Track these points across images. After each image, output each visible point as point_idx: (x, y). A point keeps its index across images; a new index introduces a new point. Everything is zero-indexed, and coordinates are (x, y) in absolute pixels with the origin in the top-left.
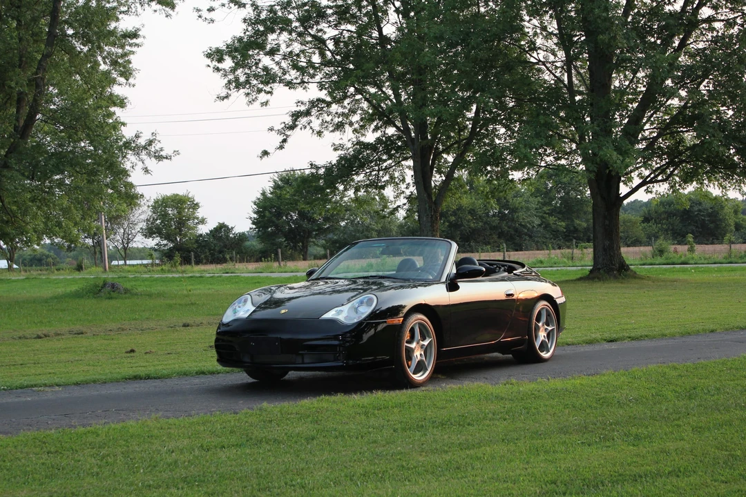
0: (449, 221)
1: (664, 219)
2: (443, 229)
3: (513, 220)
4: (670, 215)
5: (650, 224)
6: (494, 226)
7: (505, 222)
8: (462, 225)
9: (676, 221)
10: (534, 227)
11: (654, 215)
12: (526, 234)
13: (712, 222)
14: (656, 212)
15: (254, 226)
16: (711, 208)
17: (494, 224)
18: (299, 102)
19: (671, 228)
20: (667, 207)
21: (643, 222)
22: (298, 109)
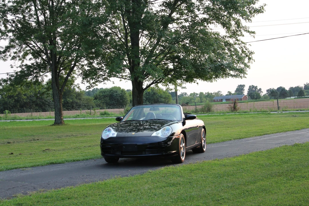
0: (14, 99)
1: (102, 98)
2: (12, 102)
3: (42, 98)
4: (105, 96)
5: (97, 100)
6: (34, 101)
7: (38, 99)
8: (20, 101)
9: (108, 99)
10: (50, 101)
11: (98, 96)
12: (47, 105)
13: (121, 99)
14: (99, 95)
16: (121, 94)
17: (34, 100)
19: (105, 102)
20: (104, 93)
21: (94, 99)
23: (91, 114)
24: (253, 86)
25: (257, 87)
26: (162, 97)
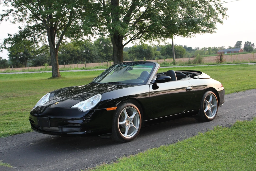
0: (70, 54)
1: (134, 52)
2: (69, 57)
3: (90, 53)
4: (136, 51)
5: (131, 54)
6: (85, 56)
7: (88, 54)
8: (75, 55)
9: (138, 53)
10: (96, 55)
11: (132, 51)
12: (94, 58)
13: (148, 53)
14: (132, 50)
15: (9, 57)
16: (148, 49)
17: (84, 55)
18: (3, 11)
19: (137, 55)
20: (135, 49)
21: (129, 53)
22: (3, 13)
23: (107, 66)
24: (248, 42)
25: (251, 42)
26: (178, 51)
